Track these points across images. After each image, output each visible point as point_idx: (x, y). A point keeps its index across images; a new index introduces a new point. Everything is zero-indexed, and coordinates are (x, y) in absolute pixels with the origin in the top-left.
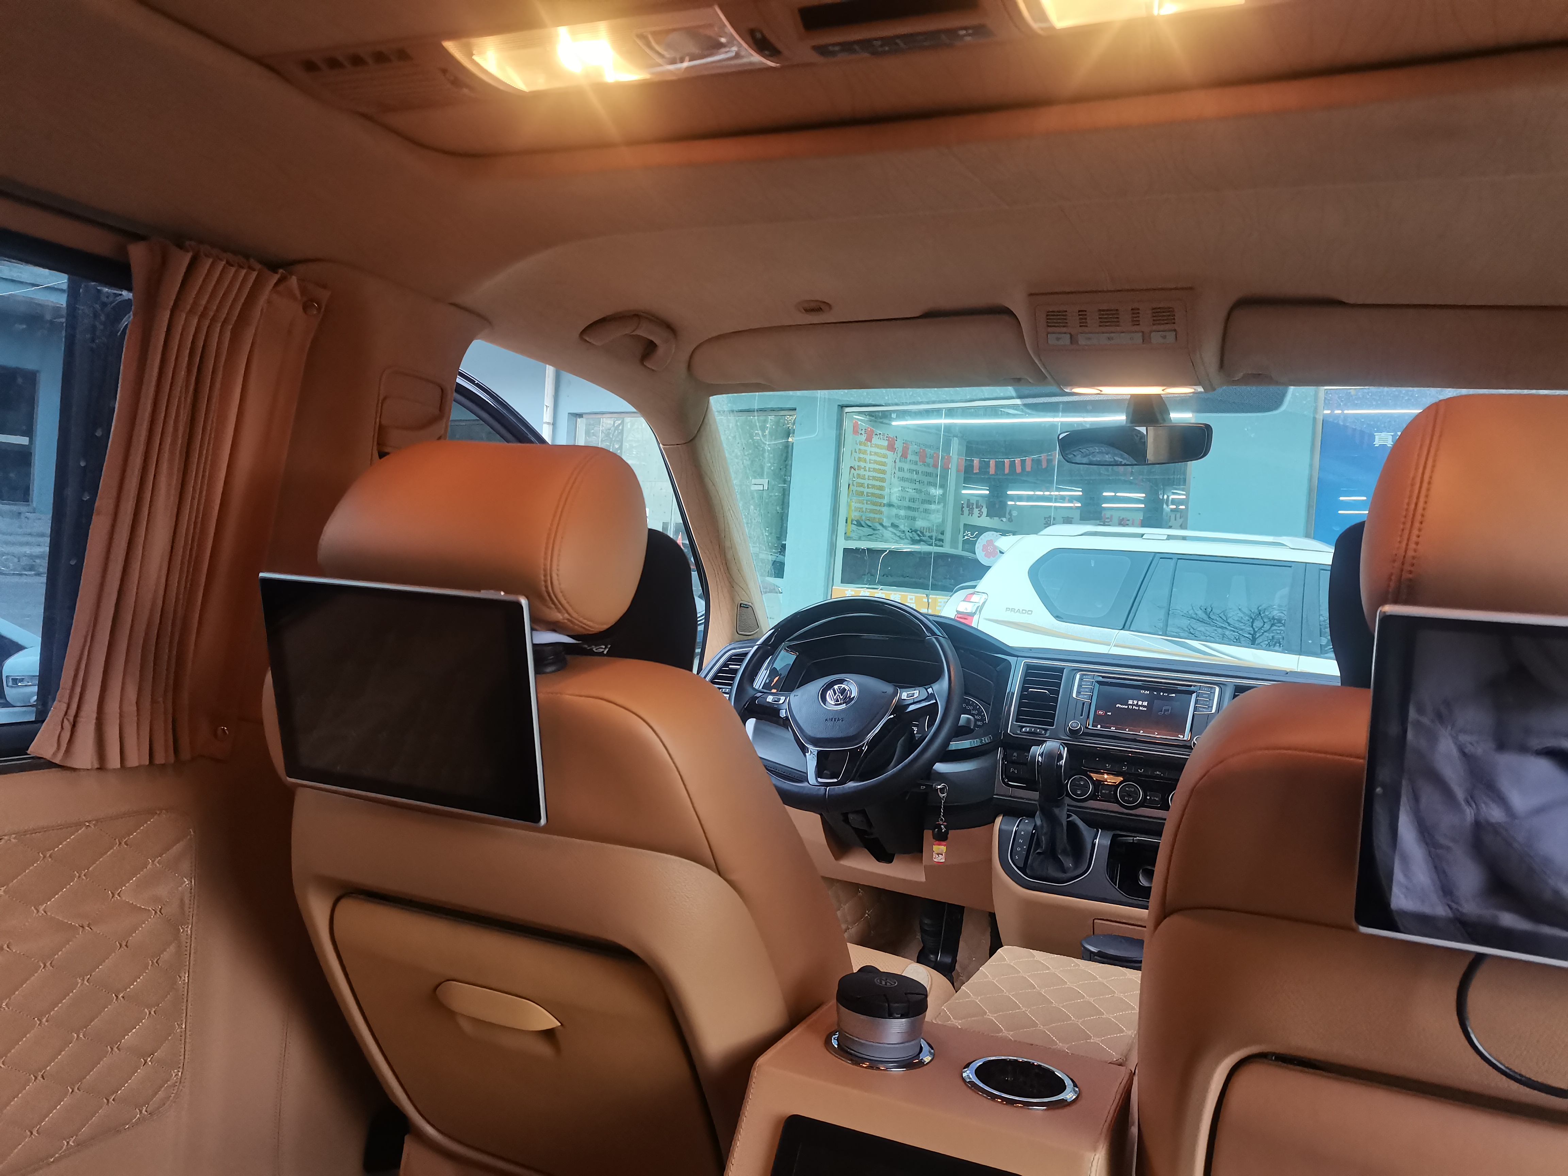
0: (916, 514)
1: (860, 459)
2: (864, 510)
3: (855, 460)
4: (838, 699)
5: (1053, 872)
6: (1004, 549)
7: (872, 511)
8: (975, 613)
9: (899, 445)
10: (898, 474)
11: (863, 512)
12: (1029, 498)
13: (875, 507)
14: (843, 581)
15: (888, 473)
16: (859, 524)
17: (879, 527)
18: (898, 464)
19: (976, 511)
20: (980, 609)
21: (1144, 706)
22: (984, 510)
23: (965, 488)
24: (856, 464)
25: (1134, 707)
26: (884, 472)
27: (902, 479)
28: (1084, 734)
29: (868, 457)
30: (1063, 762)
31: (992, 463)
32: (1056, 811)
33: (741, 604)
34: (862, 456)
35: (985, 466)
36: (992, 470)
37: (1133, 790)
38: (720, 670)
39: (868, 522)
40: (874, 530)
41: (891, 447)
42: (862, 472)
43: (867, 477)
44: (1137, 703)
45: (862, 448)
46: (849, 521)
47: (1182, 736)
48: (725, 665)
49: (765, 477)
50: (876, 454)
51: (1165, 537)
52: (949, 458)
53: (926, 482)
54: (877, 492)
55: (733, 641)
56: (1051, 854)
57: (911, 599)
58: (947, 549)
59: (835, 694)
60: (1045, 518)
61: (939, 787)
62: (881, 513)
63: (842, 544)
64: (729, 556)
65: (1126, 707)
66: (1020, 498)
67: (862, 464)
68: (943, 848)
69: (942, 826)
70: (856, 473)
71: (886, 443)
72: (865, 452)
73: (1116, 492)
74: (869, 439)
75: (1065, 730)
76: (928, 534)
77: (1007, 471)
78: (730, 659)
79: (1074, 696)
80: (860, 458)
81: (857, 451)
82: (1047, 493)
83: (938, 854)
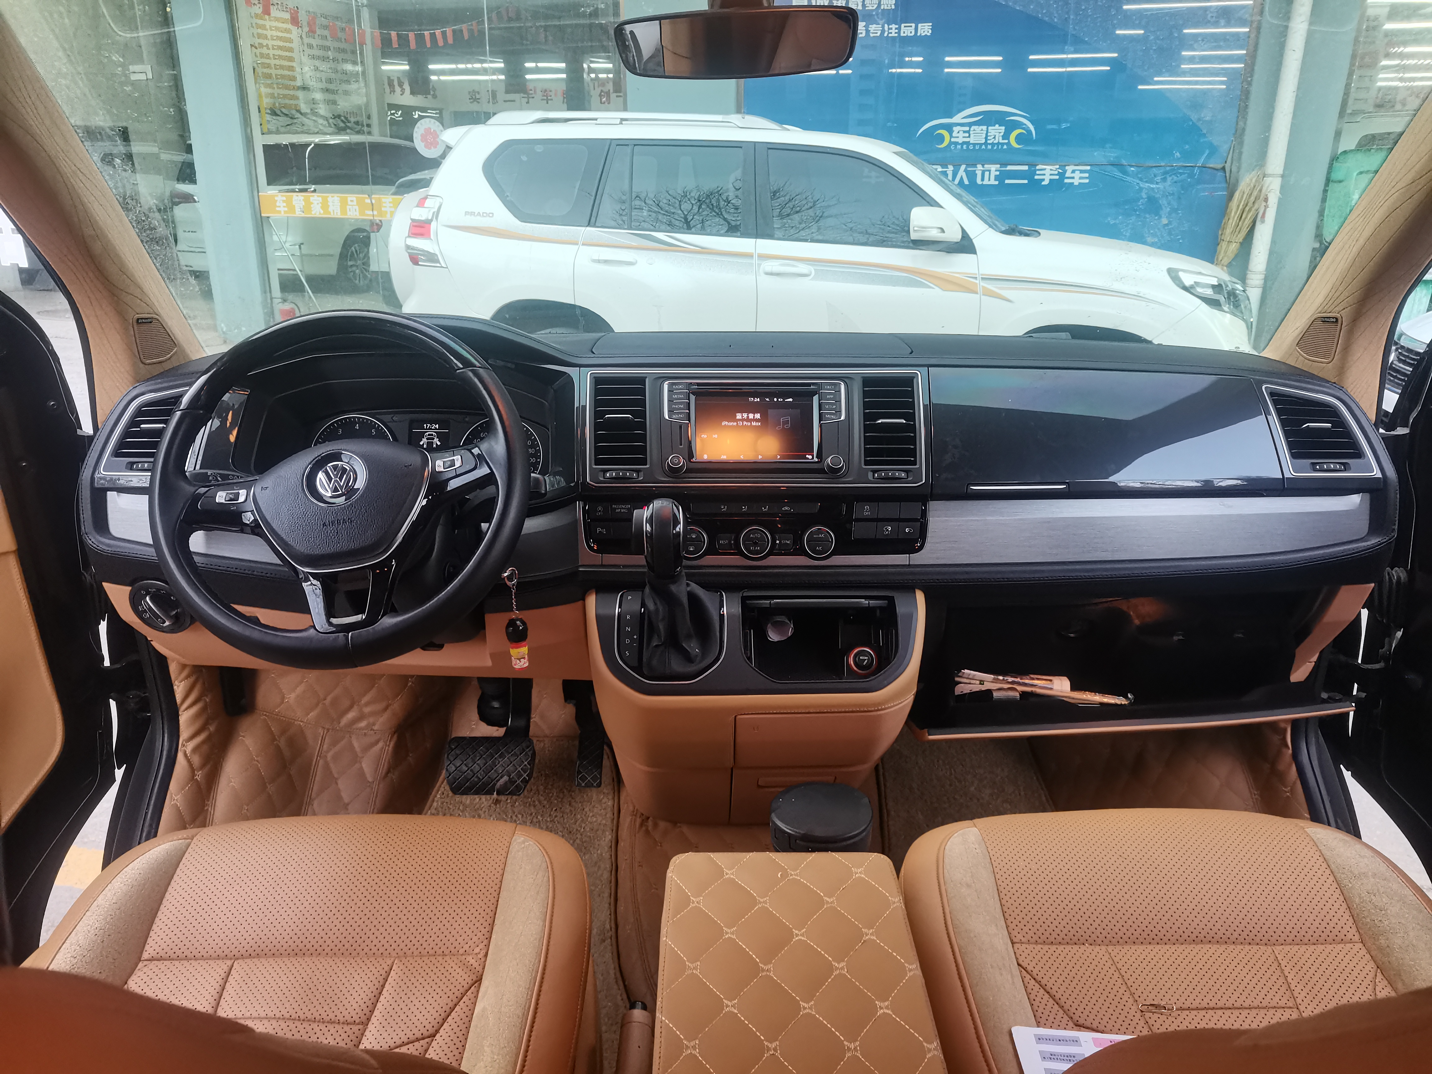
0: (336, 97)
1: (259, 36)
2: (276, 95)
3: (253, 36)
4: (336, 487)
5: (677, 665)
6: (451, 143)
7: (285, 96)
8: (432, 220)
9: (303, 17)
10: (308, 51)
11: (275, 98)
12: (452, 72)
13: (287, 92)
14: (269, 184)
15: (296, 50)
16: (274, 113)
17: (298, 115)
18: (306, 40)
19: (398, 89)
20: (436, 214)
21: (757, 420)
22: (407, 87)
23: (384, 63)
24: (257, 41)
25: (745, 423)
26: (291, 50)
27: (313, 57)
28: (689, 471)
29: (269, 33)
30: (680, 528)
31: (411, 36)
32: (673, 588)
33: (138, 319)
34: (260, 31)
35: (403, 40)
36: (413, 45)
37: (759, 536)
38: (127, 433)
39: (283, 110)
40: (292, 118)
41: (295, 21)
42: (265, 51)
43: (271, 56)
44: (748, 417)
45: (261, 22)
46: (262, 110)
47: (810, 457)
48: (133, 422)
49: (146, 62)
50: (277, 29)
51: (618, 121)
52: (364, 32)
53: (340, 60)
54: (286, 73)
55: (139, 380)
56: (673, 642)
57: (352, 201)
58: (376, 138)
59: (330, 479)
60: (469, 92)
61: (506, 575)
62: (297, 98)
63: (260, 141)
64: (97, 248)
65: (735, 424)
66: (443, 72)
67: (265, 42)
68: (524, 650)
69: (518, 622)
70: (258, 51)
71: (287, 16)
72: (263, 27)
73: (537, 62)
74: (267, 12)
75: (663, 467)
76: (352, 120)
77: (428, 45)
78: (139, 412)
79: (667, 417)
80: (258, 34)
81: (254, 25)
82: (469, 66)
83: (519, 659)
